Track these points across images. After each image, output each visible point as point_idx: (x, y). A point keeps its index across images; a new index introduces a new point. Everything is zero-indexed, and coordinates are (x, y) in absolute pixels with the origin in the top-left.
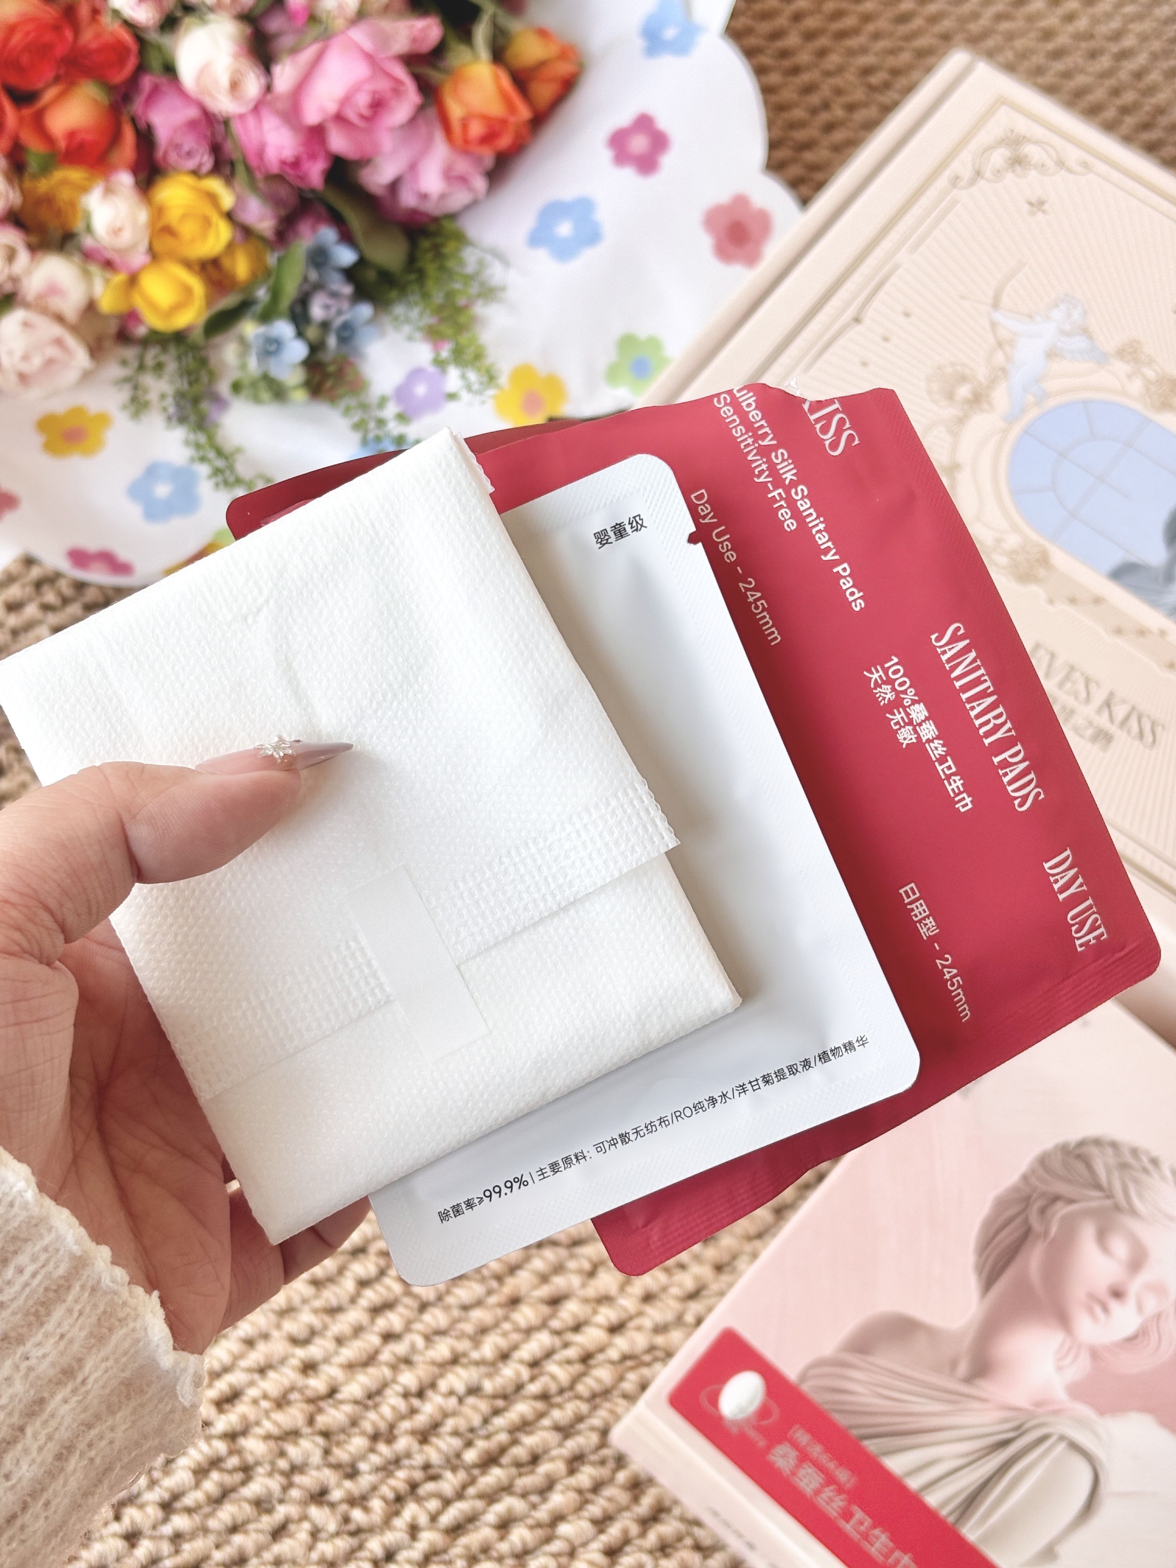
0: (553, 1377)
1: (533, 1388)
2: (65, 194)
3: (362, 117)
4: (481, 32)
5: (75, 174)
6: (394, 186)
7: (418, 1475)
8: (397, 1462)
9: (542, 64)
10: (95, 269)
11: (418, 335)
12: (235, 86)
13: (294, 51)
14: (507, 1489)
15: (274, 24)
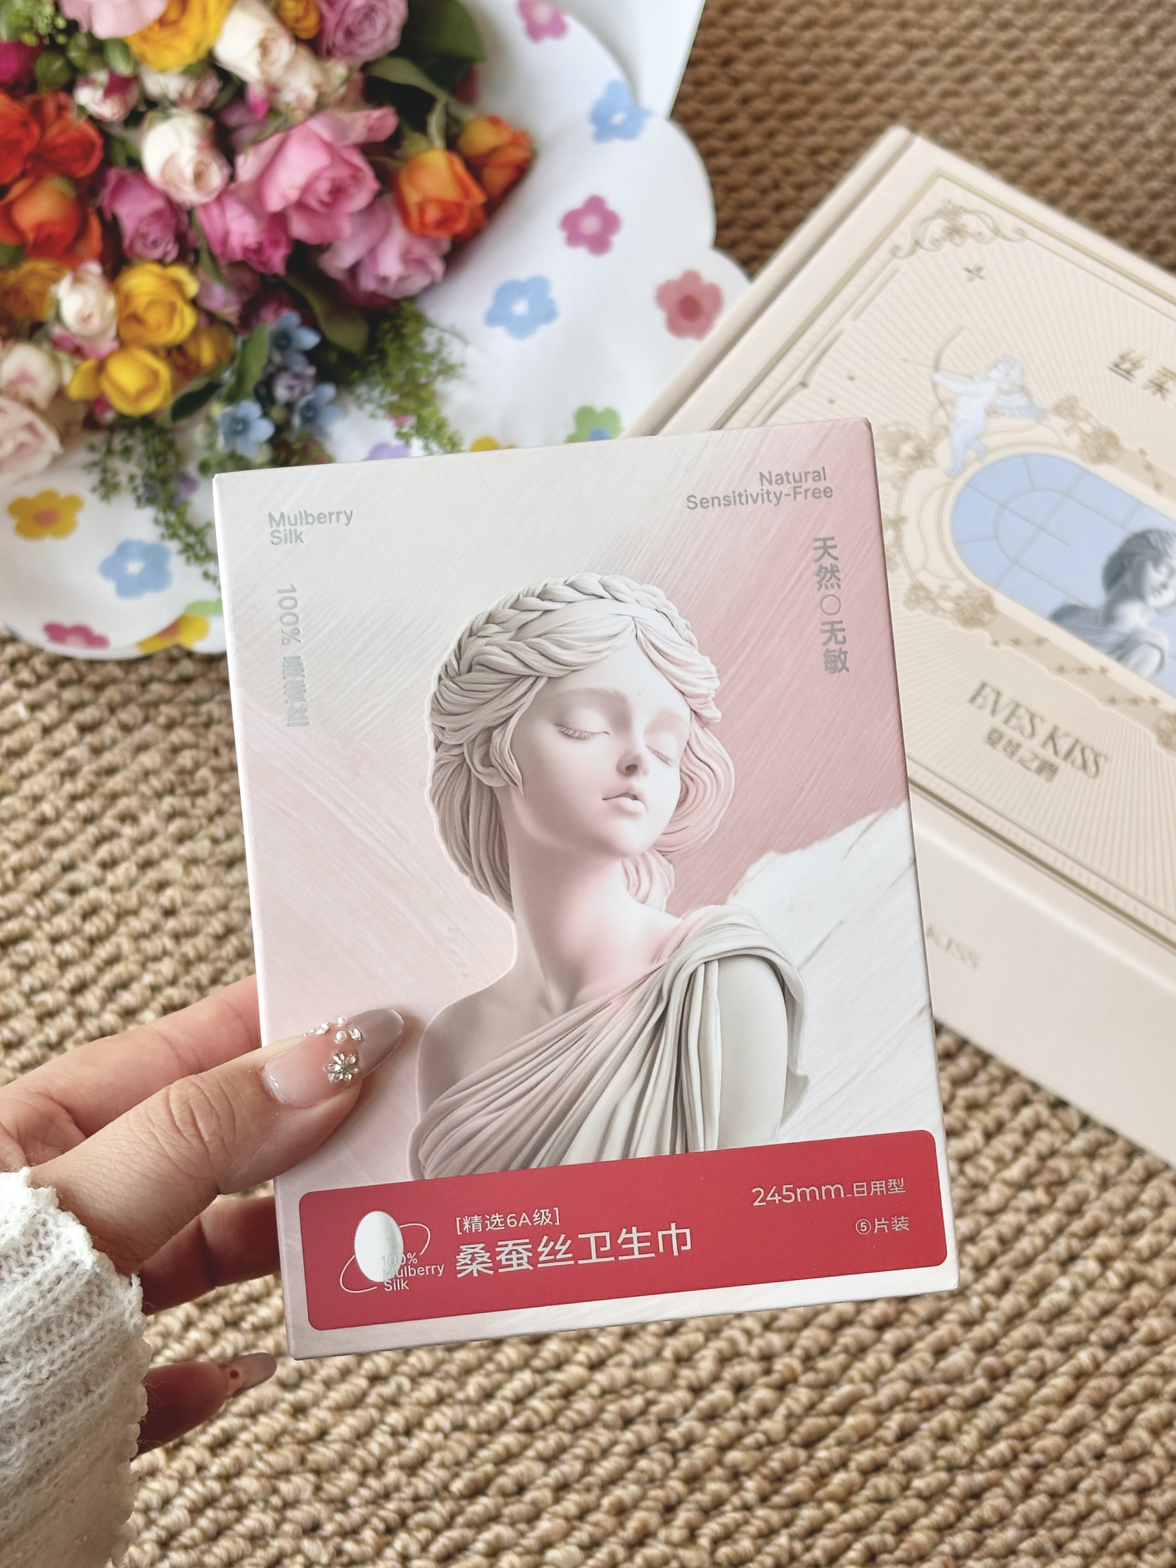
0: (536, 1412)
1: (517, 1422)
2: (33, 285)
3: (322, 202)
4: (435, 122)
5: (43, 266)
6: (354, 271)
7: (408, 1506)
8: (386, 1495)
9: (495, 150)
10: (63, 356)
11: (380, 413)
12: (199, 177)
13: (257, 142)
14: (494, 1518)
15: (235, 118)
